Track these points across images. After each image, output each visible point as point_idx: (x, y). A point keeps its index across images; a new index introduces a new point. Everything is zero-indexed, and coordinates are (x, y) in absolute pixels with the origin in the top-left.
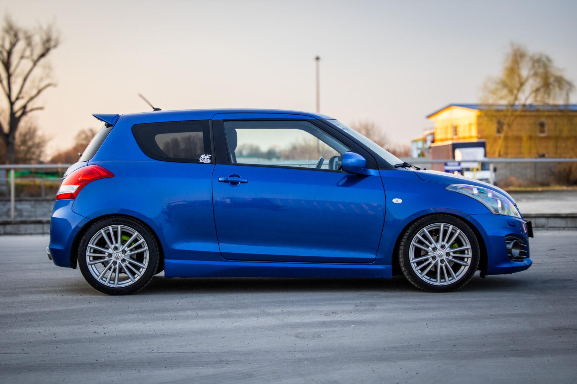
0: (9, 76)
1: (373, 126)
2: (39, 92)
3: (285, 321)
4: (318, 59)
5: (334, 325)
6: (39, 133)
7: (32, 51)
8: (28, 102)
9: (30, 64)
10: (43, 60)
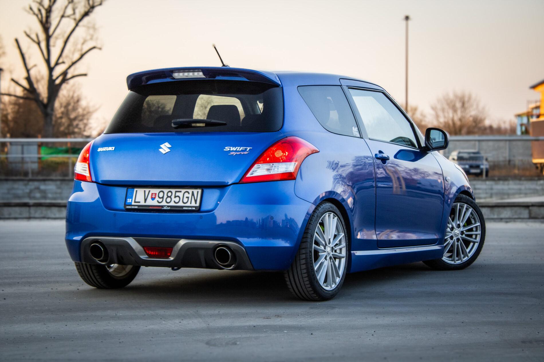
0: (48, 38)
1: (470, 98)
2: (82, 56)
3: (211, 324)
4: (407, 18)
5: (265, 330)
6: (83, 103)
7: (74, 10)
8: (70, 67)
9: (73, 24)
10: (86, 19)
